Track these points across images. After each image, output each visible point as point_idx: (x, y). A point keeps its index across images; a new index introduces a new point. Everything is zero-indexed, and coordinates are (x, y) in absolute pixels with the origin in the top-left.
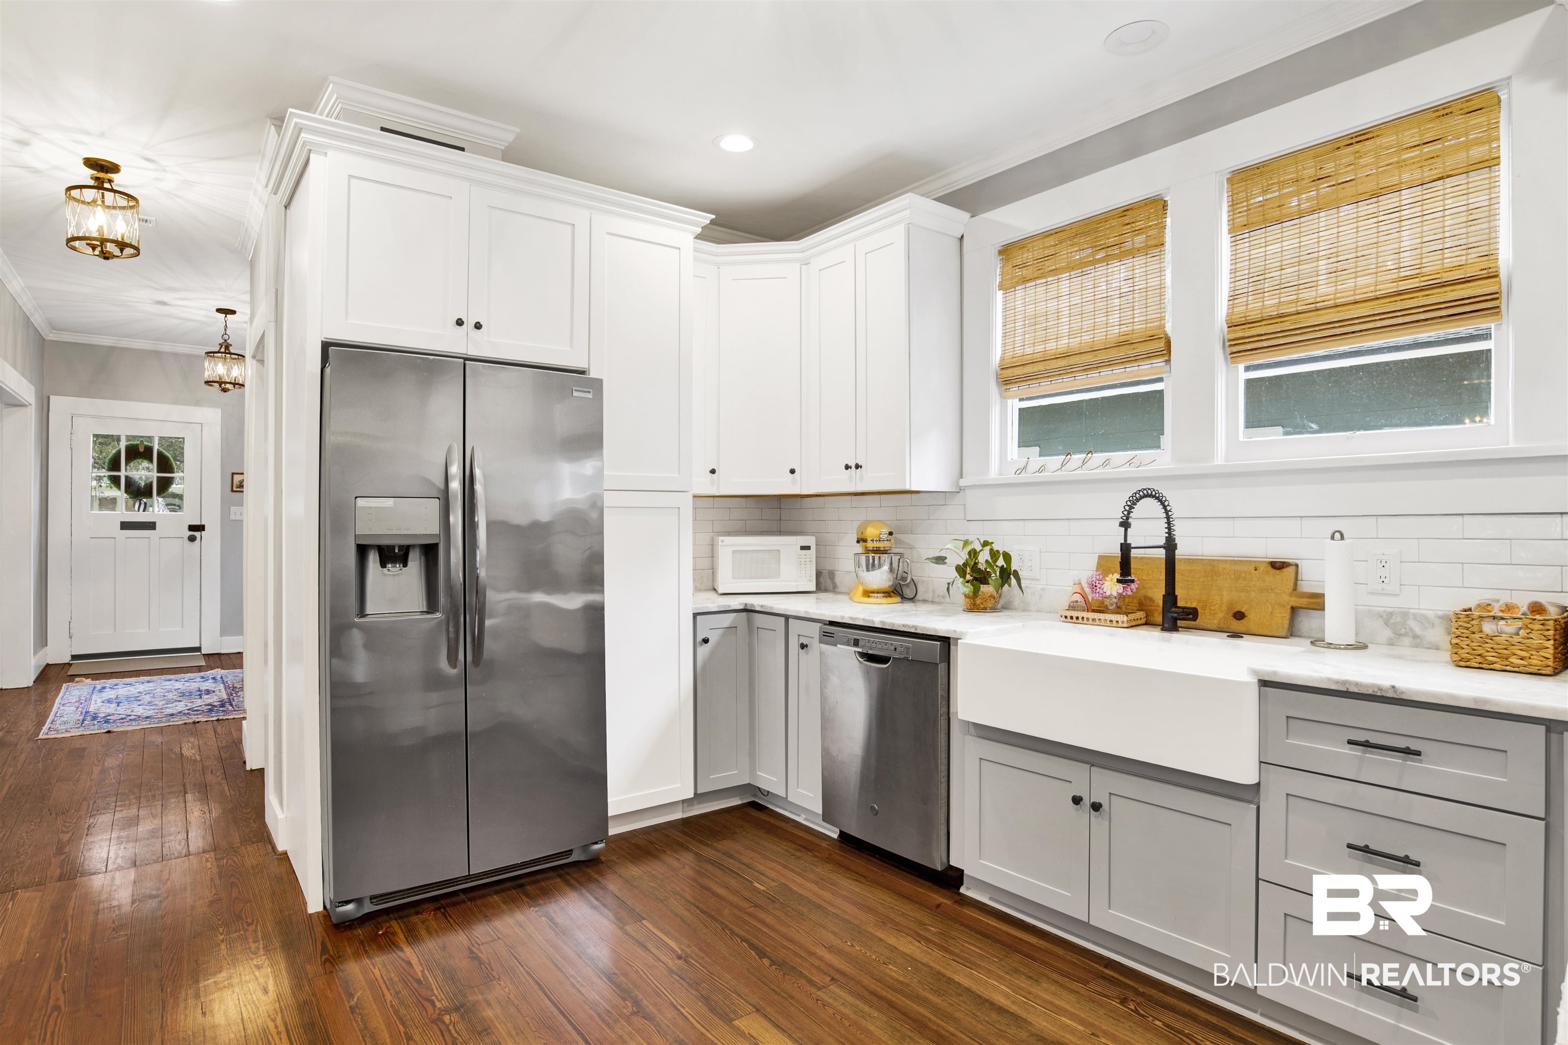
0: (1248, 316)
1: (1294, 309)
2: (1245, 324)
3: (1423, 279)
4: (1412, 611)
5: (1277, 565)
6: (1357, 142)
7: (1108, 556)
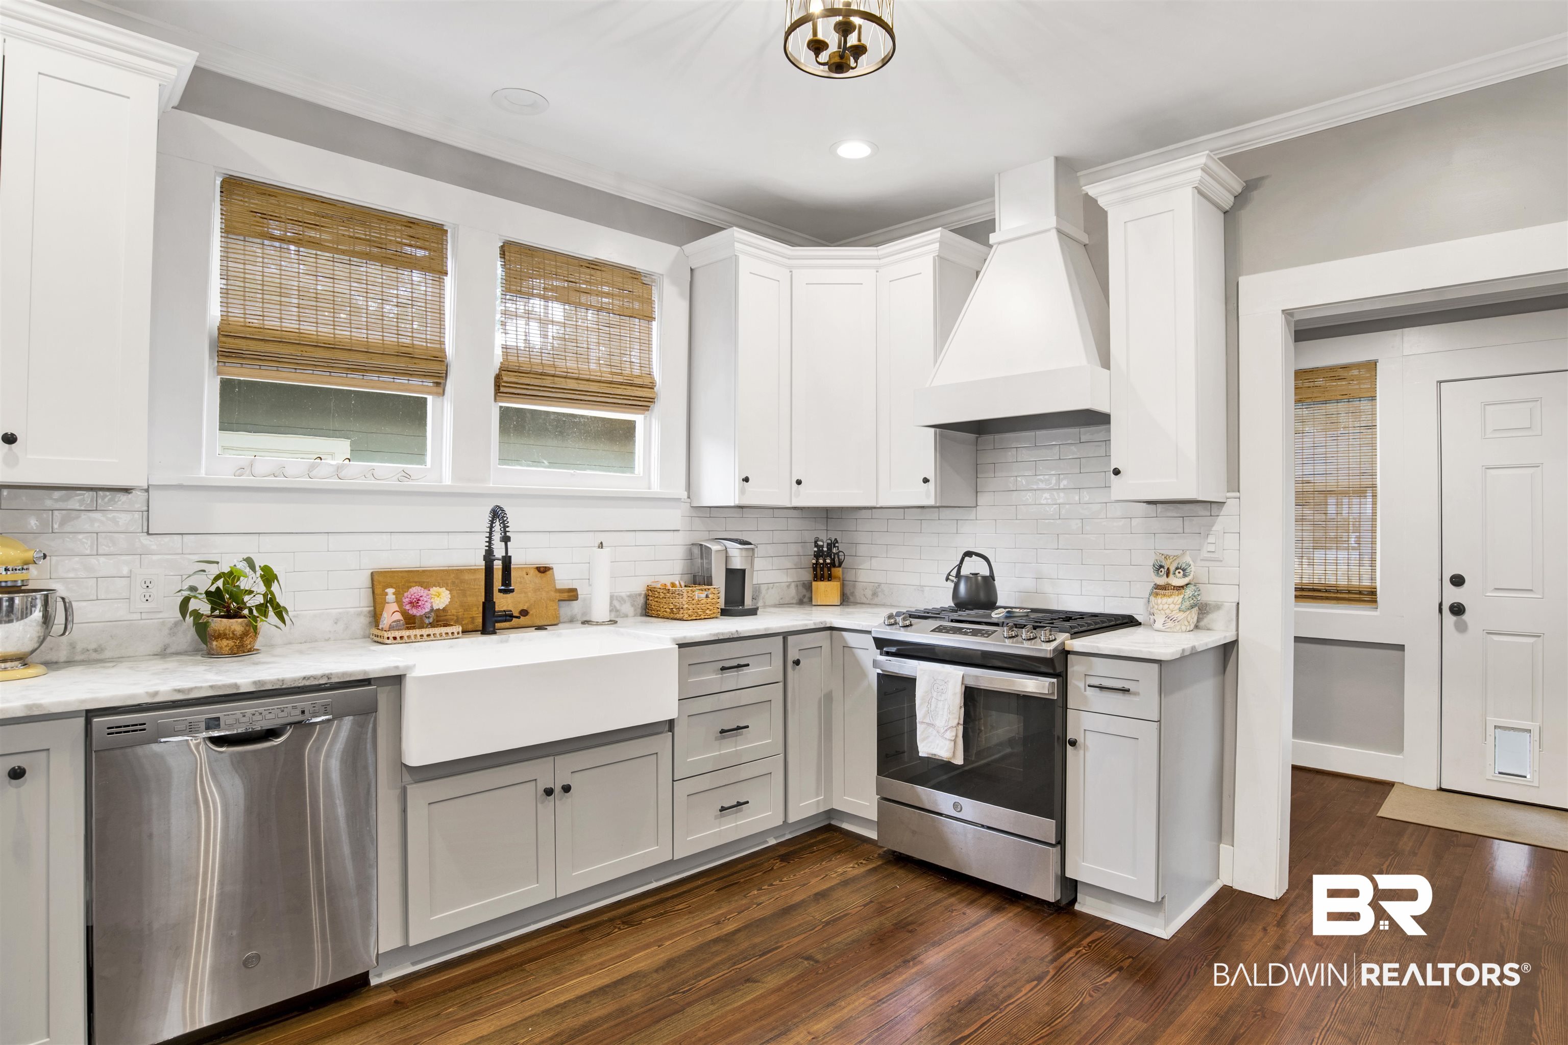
0: (522, 367)
1: (554, 372)
2: (516, 372)
3: (625, 378)
4: (615, 594)
5: (542, 569)
6: (592, 268)
7: (385, 572)
